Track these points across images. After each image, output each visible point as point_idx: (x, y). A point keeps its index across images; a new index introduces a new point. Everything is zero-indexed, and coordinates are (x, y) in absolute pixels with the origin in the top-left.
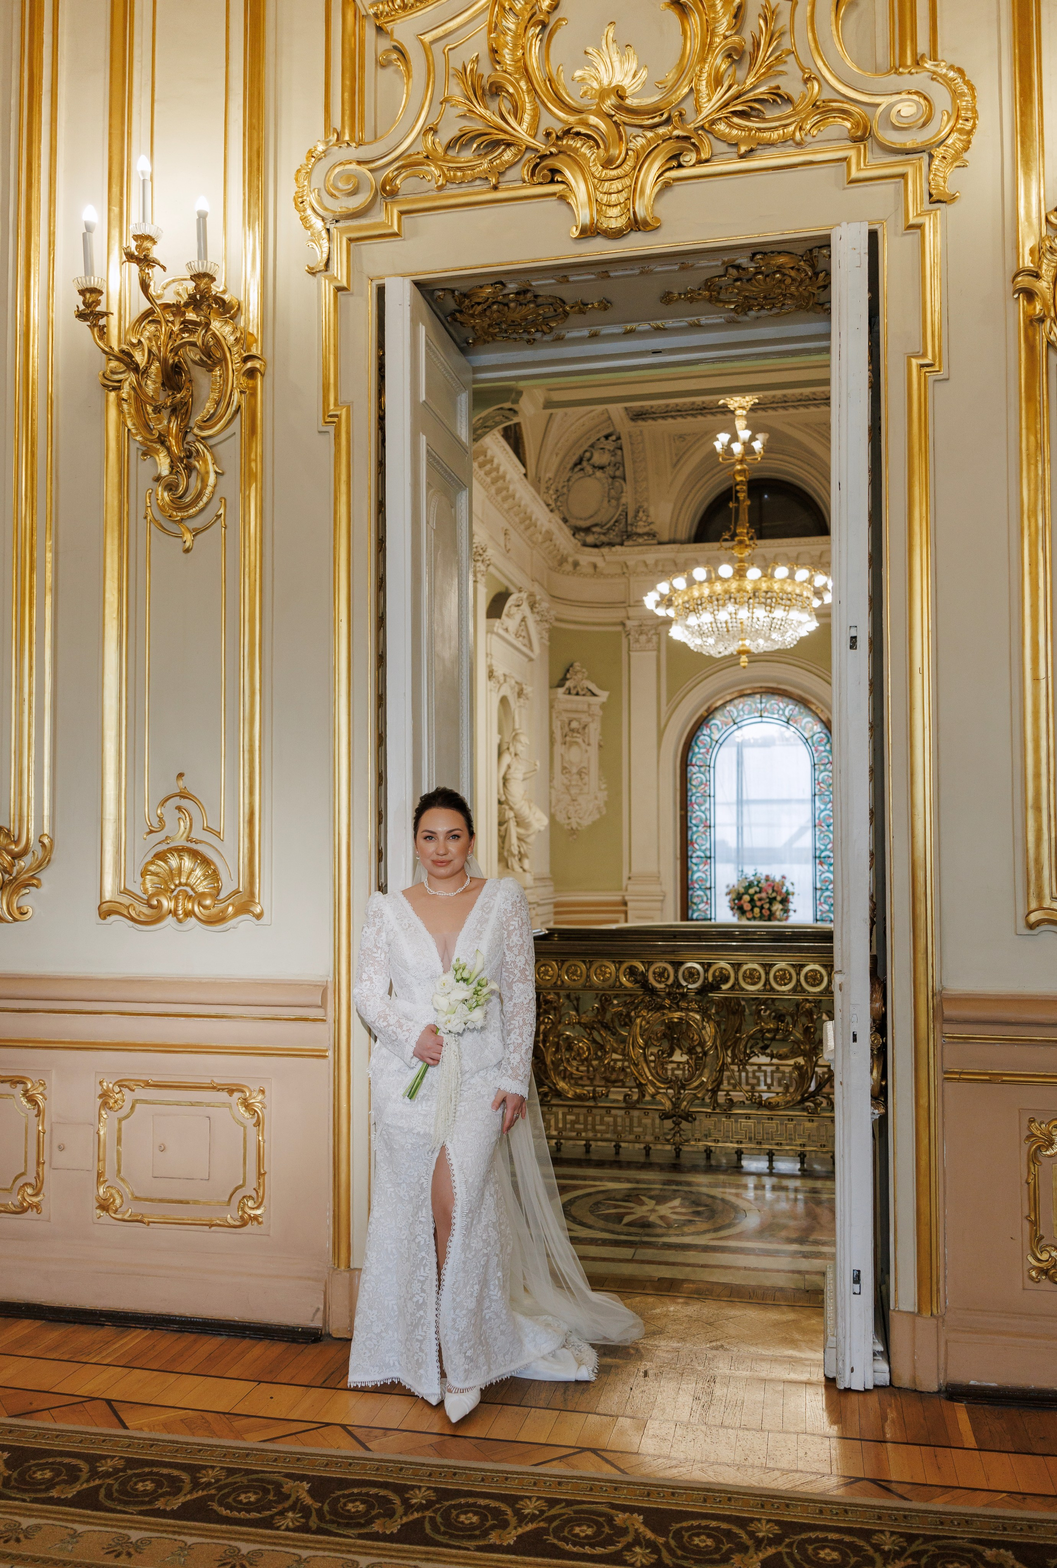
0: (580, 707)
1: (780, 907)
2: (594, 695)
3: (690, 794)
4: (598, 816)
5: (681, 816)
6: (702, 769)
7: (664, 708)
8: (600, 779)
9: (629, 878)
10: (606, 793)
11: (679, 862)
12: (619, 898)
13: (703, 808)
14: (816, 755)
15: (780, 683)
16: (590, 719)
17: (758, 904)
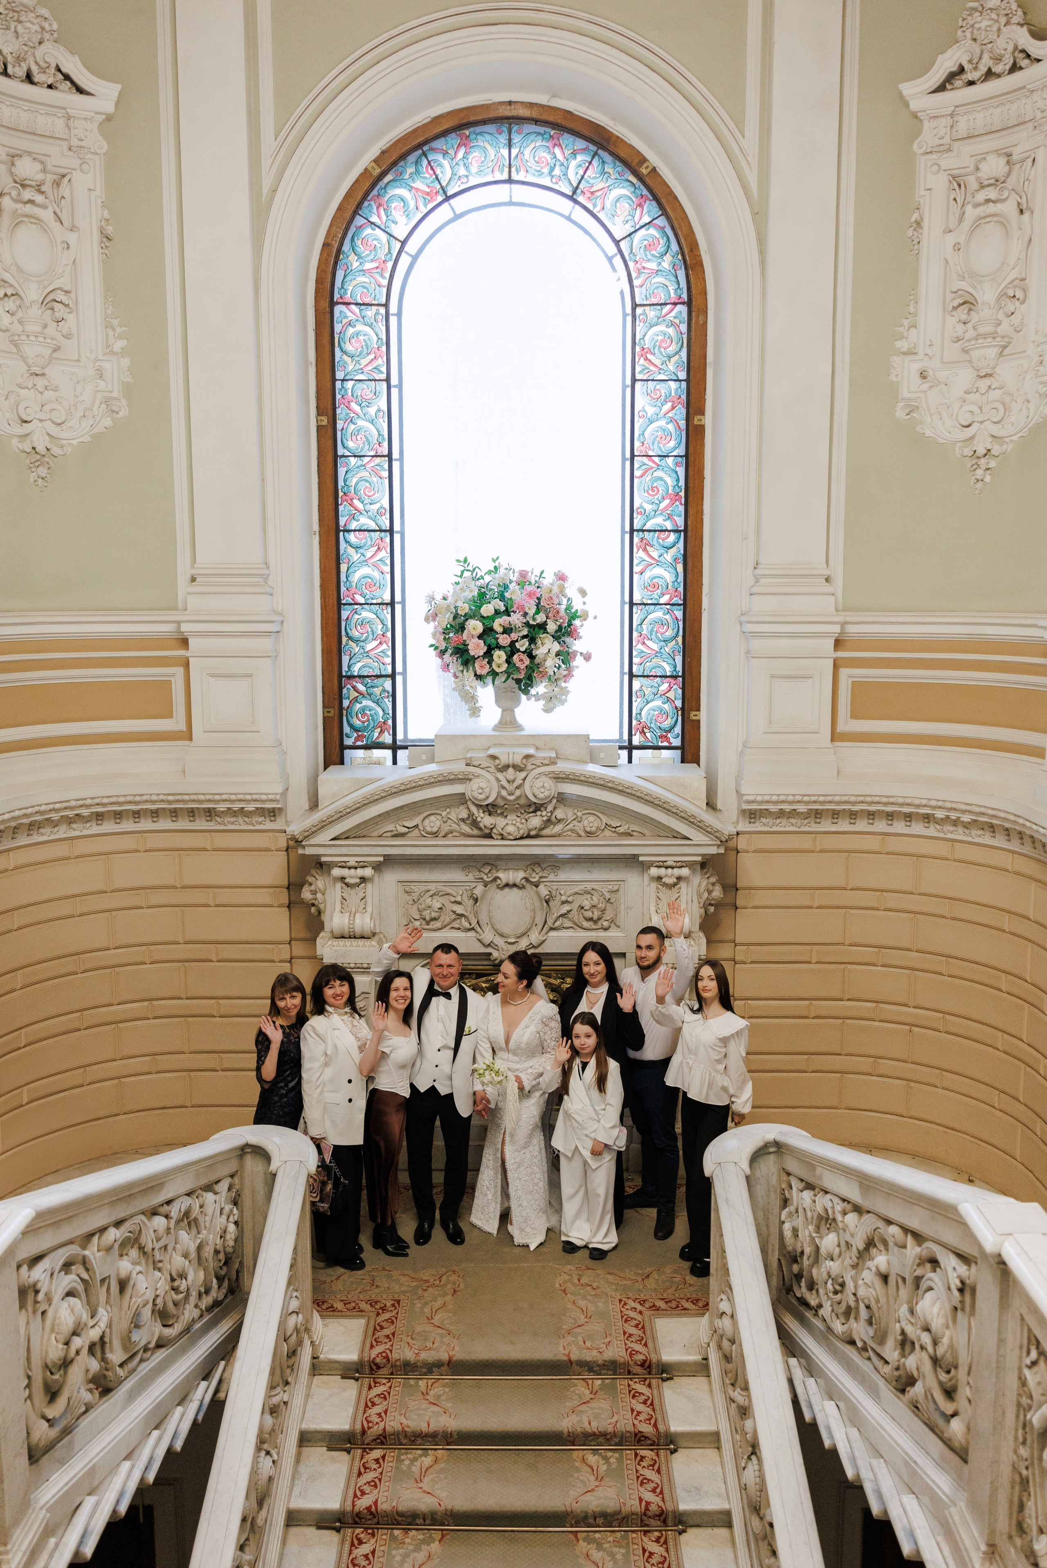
0: (43, 123)
1: (556, 647)
2: (80, 90)
3: (339, 375)
4: (108, 422)
5: (319, 428)
6: (370, 313)
7: (268, 143)
8: (108, 326)
9: (193, 579)
10: (126, 362)
11: (316, 540)
12: (170, 628)
13: (372, 411)
14: (636, 283)
15: (554, 96)
16: (76, 163)
17: (504, 640)
